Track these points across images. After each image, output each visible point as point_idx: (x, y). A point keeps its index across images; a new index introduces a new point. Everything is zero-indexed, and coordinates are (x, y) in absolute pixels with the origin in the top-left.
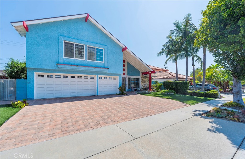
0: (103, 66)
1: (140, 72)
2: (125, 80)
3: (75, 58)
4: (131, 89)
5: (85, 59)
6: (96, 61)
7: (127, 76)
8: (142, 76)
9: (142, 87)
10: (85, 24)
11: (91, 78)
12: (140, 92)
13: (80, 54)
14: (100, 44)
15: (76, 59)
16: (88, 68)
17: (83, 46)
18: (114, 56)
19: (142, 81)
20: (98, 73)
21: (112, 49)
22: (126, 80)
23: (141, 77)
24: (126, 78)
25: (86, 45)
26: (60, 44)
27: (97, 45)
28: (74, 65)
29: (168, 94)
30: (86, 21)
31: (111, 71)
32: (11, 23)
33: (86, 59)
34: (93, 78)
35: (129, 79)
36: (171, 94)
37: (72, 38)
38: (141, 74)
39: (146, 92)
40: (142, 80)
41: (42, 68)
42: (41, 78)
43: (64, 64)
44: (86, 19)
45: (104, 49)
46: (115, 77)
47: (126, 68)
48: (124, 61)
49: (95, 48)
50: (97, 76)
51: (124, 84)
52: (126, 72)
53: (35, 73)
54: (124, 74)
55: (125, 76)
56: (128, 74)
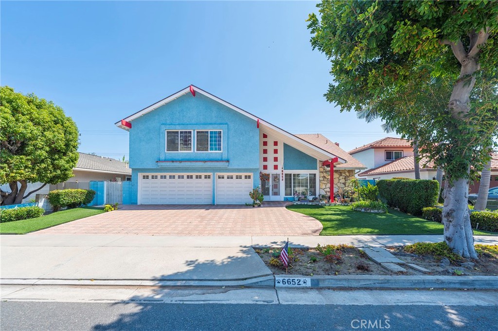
0: (220, 158)
1: (318, 162)
2: (279, 180)
3: (179, 151)
4: (293, 196)
5: (193, 151)
6: (209, 151)
7: (284, 171)
8: (322, 170)
9: (323, 193)
10: (193, 100)
11: (206, 177)
12: (306, 203)
13: (186, 145)
14: (215, 124)
15: (182, 153)
16: (194, 163)
17: (191, 132)
18: (241, 138)
19: (324, 180)
20: (214, 170)
21: (236, 127)
22: (281, 178)
23: (321, 172)
24: (281, 175)
25: (194, 130)
26: (161, 135)
27: (211, 126)
28: (176, 161)
29: (363, 210)
30: (194, 96)
31: (234, 164)
32: (115, 124)
33: (194, 151)
34: (209, 177)
35: (288, 176)
36: (372, 211)
37: (175, 125)
38: (320, 166)
39: (320, 205)
40: (322, 179)
41: (143, 168)
42: (146, 180)
43: (165, 161)
44: (194, 93)
45: (221, 130)
46: (248, 174)
47: (281, 155)
48: (276, 143)
49: (208, 132)
50: (214, 175)
51: (276, 186)
52: (280, 163)
53: (139, 174)
54: (276, 167)
55: (279, 171)
56: (286, 167)
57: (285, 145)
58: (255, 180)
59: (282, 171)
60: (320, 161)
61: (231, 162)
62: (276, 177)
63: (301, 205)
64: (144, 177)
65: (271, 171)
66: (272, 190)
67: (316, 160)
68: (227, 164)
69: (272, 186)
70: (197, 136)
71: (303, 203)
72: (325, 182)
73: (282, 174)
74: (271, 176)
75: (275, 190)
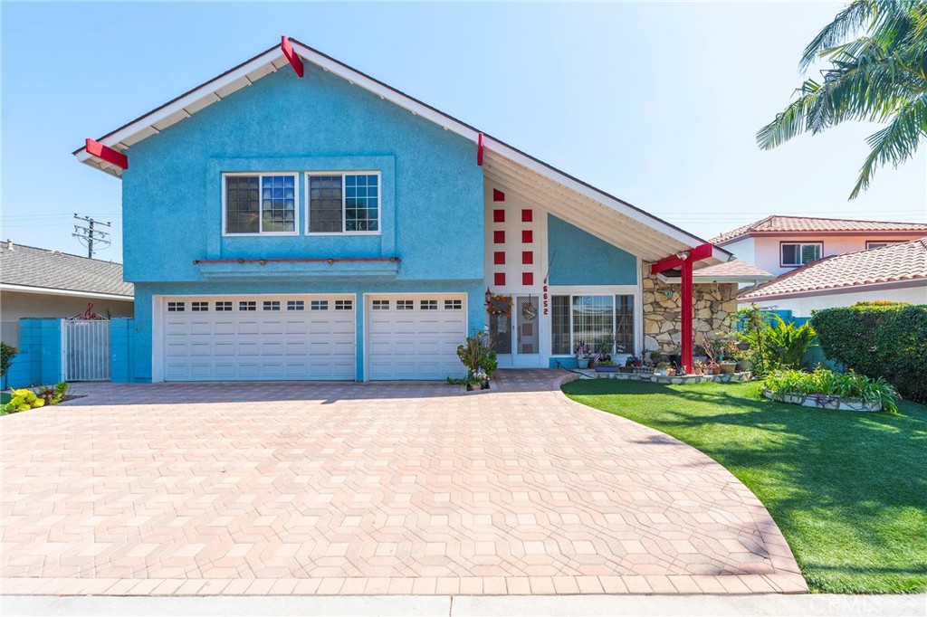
0: (374, 251)
1: (639, 263)
2: (536, 312)
3: (262, 233)
4: (572, 355)
5: (300, 229)
6: (345, 233)
7: (549, 288)
8: (650, 284)
9: (653, 346)
10: (299, 85)
11: (339, 305)
12: (612, 375)
13: (280, 214)
14: (360, 154)
15: (268, 236)
16: (303, 264)
17: (291, 179)
18: (434, 195)
19: (654, 312)
20: (361, 285)
21: (420, 164)
22: (541, 308)
23: (646, 290)
24: (541, 300)
25: (301, 173)
26: (209, 187)
27: (347, 160)
28: (252, 260)
29: (810, 403)
30: (301, 73)
31: (414, 269)
32: (75, 153)
33: (302, 231)
34: (348, 305)
35: (561, 304)
36: (843, 407)
37: (247, 158)
38: (646, 273)
40: (649, 308)
41: (162, 280)
42: (176, 315)
43: (222, 259)
44: (298, 64)
45: (378, 173)
46: (453, 296)
47: (540, 247)
48: (527, 215)
49: (340, 178)
50: (359, 299)
51: (529, 329)
52: (540, 269)
53: (153, 297)
54: (528, 279)
55: (536, 290)
56: (553, 278)
57: (555, 223)
58: (472, 313)
59: (545, 289)
60: (643, 261)
61: (405, 261)
62: (528, 306)
64: (172, 307)
65: (514, 288)
66: (519, 340)
67: (635, 257)
68: (394, 266)
69: (519, 328)
70: (311, 190)
71: (603, 375)
72: (659, 318)
73: (545, 297)
74: (515, 301)
75: (527, 340)
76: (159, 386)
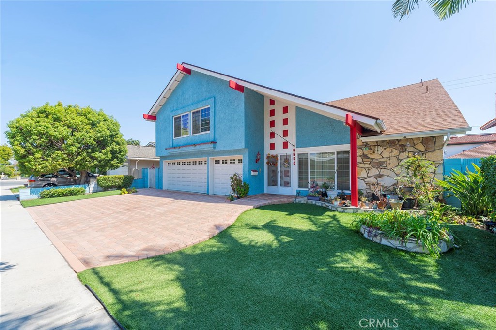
2: (290, 163)
4: (308, 189)
5: (190, 134)
6: (201, 133)
7: (296, 149)
10: (190, 78)
13: (185, 129)
14: (205, 100)
15: (182, 138)
16: (188, 147)
17: (188, 115)
18: (227, 111)
20: (208, 154)
22: (292, 161)
24: (292, 157)
25: (190, 112)
26: (170, 122)
27: (202, 103)
30: (190, 74)
37: (178, 110)
42: (169, 167)
43: (173, 147)
45: (210, 106)
48: (285, 110)
49: (200, 111)
50: (208, 159)
51: (287, 173)
53: (163, 161)
54: (285, 145)
57: (299, 110)
58: (244, 165)
59: (294, 150)
62: (286, 160)
63: (307, 204)
64: (169, 164)
65: (279, 151)
66: (282, 179)
69: (281, 172)
70: (193, 117)
71: (310, 202)
72: (367, 166)
73: (294, 155)
74: (279, 158)
75: (286, 179)
76: (165, 191)
